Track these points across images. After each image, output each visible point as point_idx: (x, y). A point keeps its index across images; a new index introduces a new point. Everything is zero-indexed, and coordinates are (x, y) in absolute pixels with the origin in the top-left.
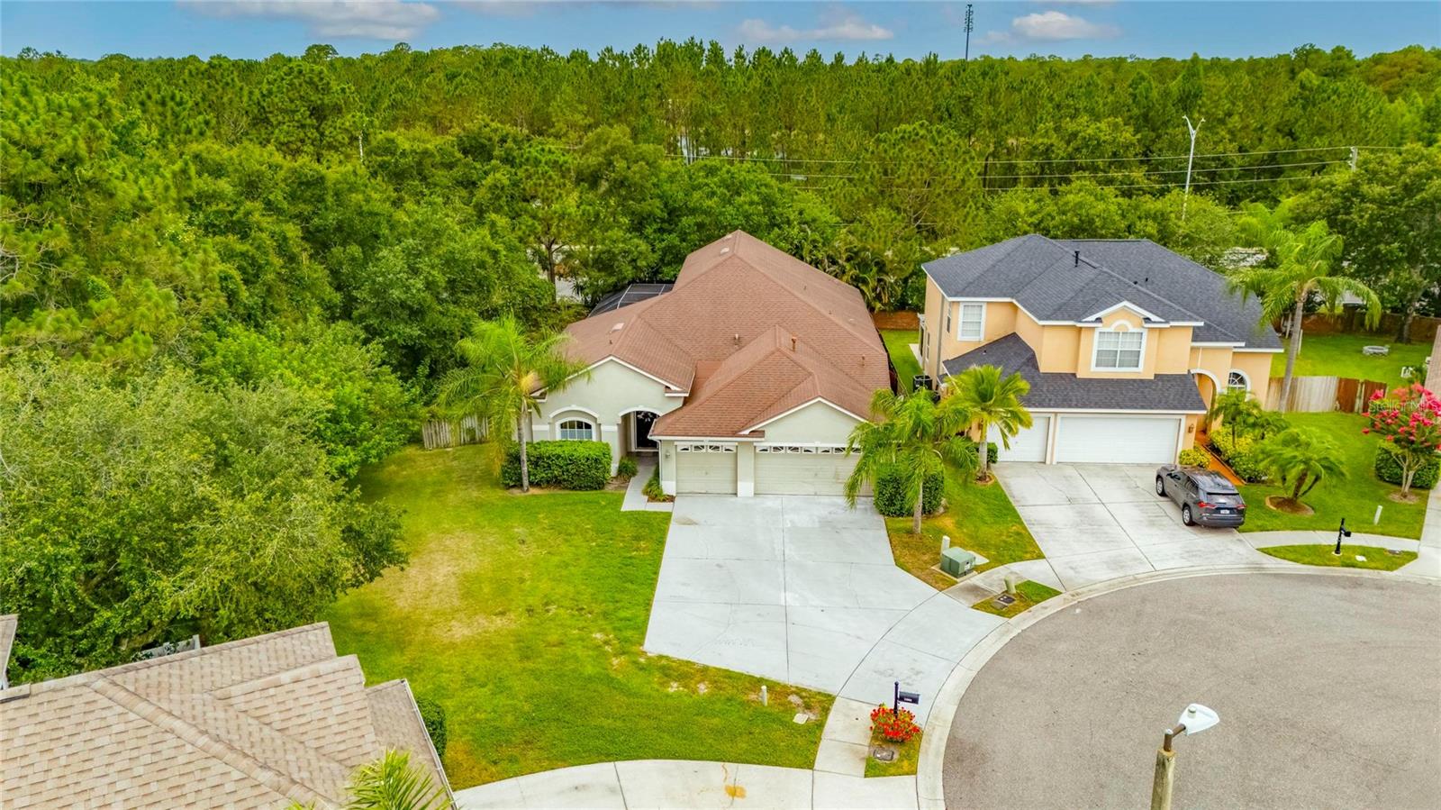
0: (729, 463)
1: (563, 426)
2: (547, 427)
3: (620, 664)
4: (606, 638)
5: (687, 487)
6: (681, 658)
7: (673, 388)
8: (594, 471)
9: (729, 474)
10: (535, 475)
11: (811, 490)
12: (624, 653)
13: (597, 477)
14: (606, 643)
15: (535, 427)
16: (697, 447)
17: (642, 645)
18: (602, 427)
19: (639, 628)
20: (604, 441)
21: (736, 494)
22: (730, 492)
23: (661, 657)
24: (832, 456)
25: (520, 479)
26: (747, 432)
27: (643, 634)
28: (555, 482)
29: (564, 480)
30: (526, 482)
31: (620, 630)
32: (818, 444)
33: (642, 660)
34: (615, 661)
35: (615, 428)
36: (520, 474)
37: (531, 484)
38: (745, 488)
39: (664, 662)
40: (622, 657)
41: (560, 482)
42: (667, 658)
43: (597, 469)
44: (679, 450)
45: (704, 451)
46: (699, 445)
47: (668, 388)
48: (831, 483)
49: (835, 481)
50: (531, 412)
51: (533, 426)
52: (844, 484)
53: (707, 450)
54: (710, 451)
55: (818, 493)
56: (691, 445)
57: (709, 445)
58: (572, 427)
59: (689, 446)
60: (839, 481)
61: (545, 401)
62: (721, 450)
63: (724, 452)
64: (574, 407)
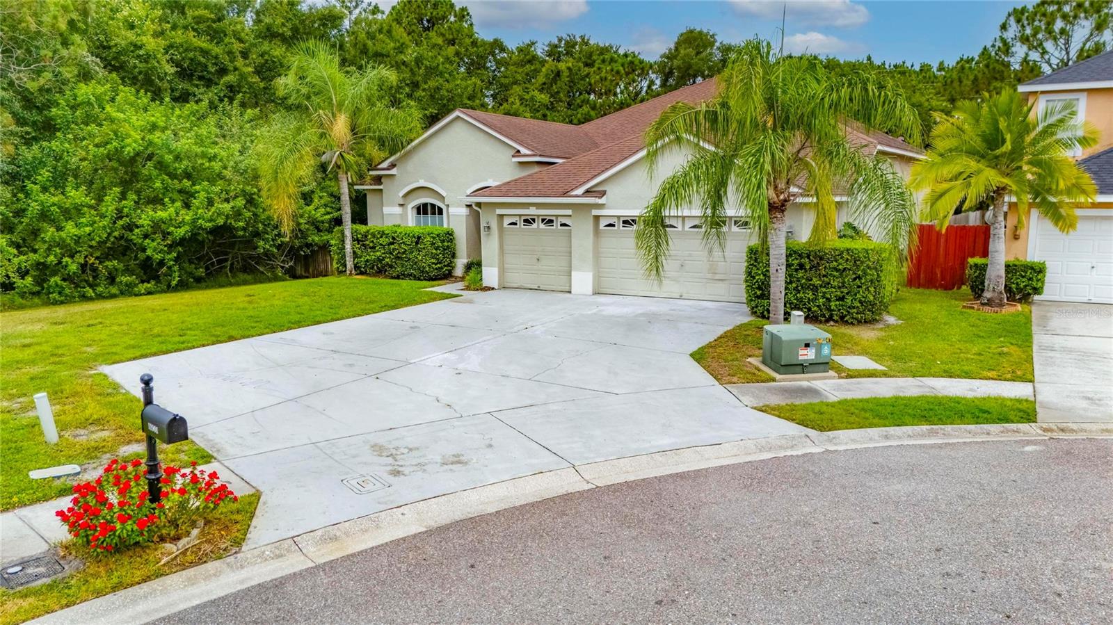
1: (417, 210)
2: (398, 210)
5: (514, 280)
7: (524, 151)
11: (675, 289)
15: (386, 210)
16: (526, 221)
21: (569, 292)
22: (562, 288)
26: (580, 191)
30: (348, 265)
35: (463, 211)
44: (505, 225)
45: (535, 226)
46: (529, 218)
47: (518, 151)
48: (705, 280)
49: (710, 276)
50: (381, 190)
51: (384, 208)
52: (725, 282)
53: (538, 225)
54: (542, 226)
55: (685, 296)
56: (520, 216)
57: (541, 218)
58: (425, 213)
59: (517, 218)
60: (717, 277)
61: (393, 171)
62: (557, 226)
63: (559, 227)
64: (422, 183)
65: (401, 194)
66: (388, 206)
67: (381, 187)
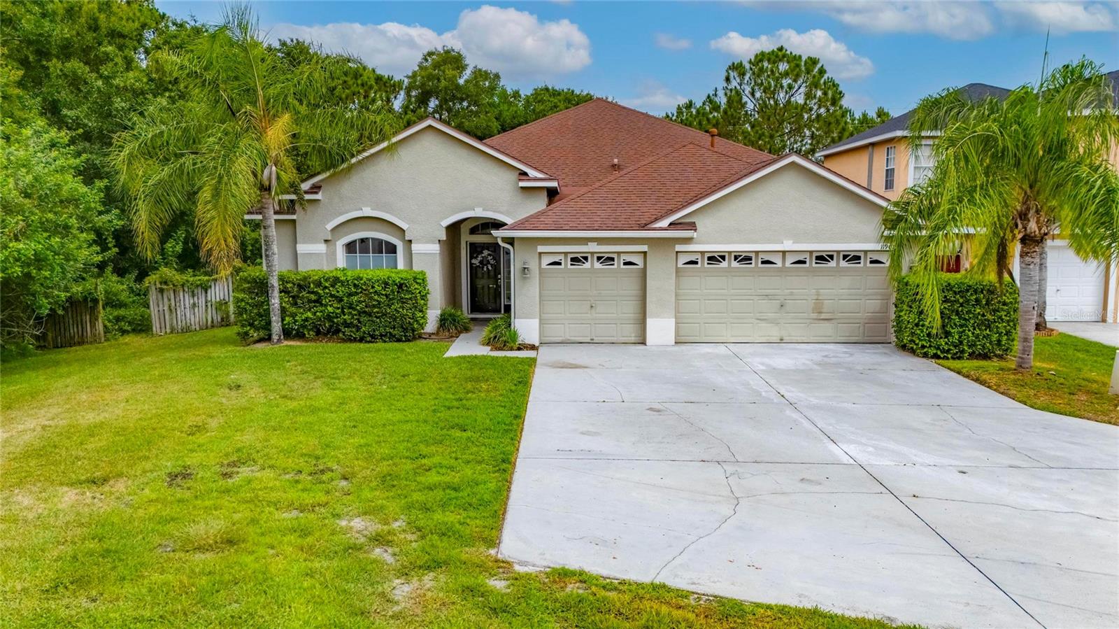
0: (629, 287)
1: (350, 247)
2: (321, 248)
3: (419, 599)
4: (380, 527)
5: (558, 332)
6: (633, 576)
7: (532, 173)
8: (397, 306)
9: (629, 309)
10: (293, 315)
11: (775, 333)
12: (434, 565)
13: (403, 316)
14: (379, 540)
15: (301, 248)
16: (575, 260)
17: (494, 542)
18: (415, 247)
19: (484, 503)
20: (415, 268)
21: (644, 343)
22: (633, 339)
23: (563, 575)
24: (812, 271)
25: (268, 326)
26: (665, 223)
27: (499, 518)
28: (328, 331)
29: (346, 325)
30: (276, 327)
31: (426, 509)
32: (788, 245)
33: (498, 584)
34: (402, 591)
35: (435, 248)
36: (267, 312)
37: (287, 334)
38: (661, 329)
39: (573, 588)
40: (428, 579)
41: (338, 331)
42: (582, 578)
43: (403, 301)
44: (544, 265)
45: (587, 265)
46: (579, 256)
47: (525, 174)
48: (808, 321)
49: (815, 316)
50: (294, 221)
51: (297, 245)
52: (833, 321)
53: (592, 264)
54: (598, 265)
55: (786, 339)
56: (566, 254)
57: (596, 256)
58: (365, 250)
59: (562, 257)
60: (823, 316)
61: (318, 196)
62: (618, 264)
63: (622, 266)
64: (367, 211)
65: (330, 226)
66: (305, 242)
67: (294, 217)
